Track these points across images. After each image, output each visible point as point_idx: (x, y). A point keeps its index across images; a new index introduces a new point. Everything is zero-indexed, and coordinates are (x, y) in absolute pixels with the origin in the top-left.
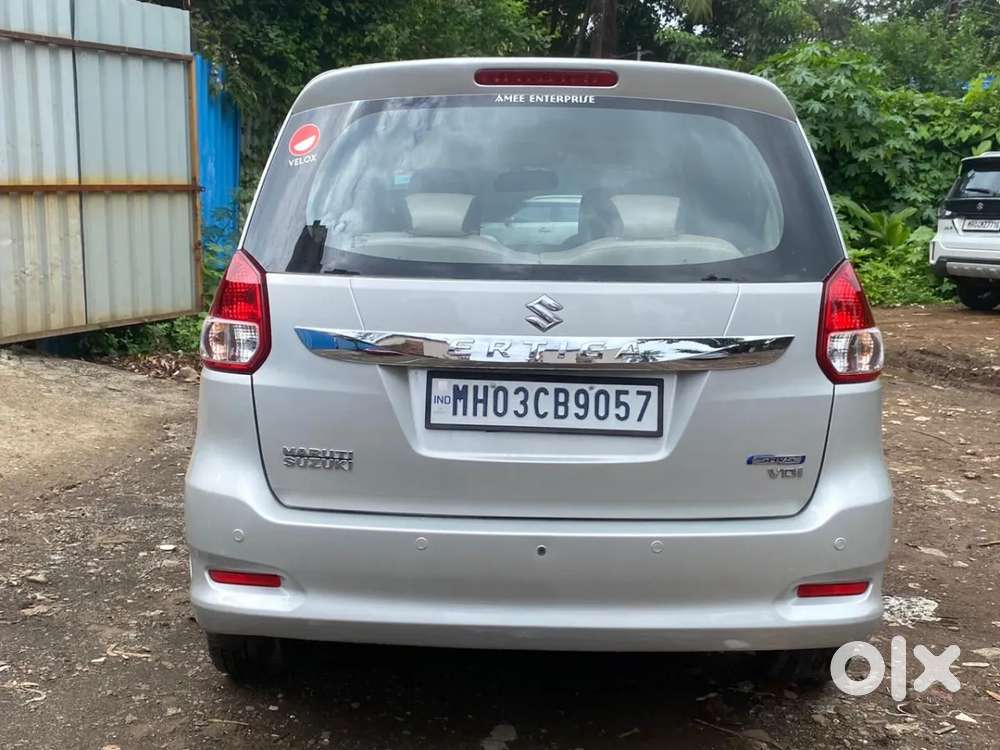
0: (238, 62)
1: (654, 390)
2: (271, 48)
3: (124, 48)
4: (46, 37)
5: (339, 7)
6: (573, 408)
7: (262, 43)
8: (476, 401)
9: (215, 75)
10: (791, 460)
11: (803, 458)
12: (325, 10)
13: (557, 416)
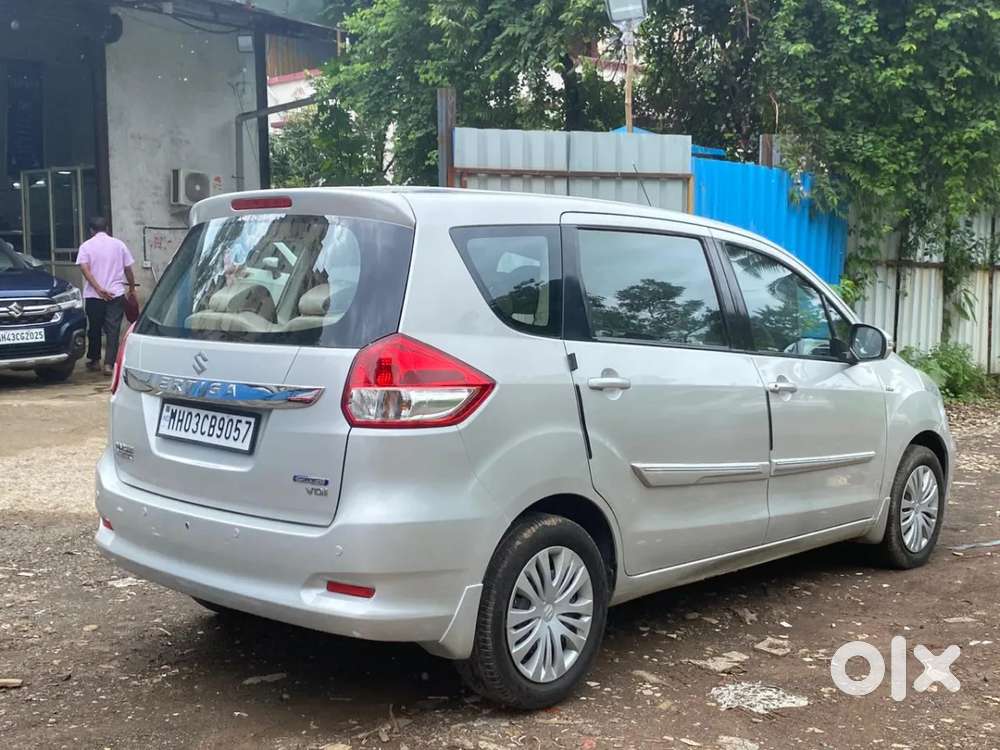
0: (826, 171)
1: (252, 420)
2: (861, 155)
3: (617, 173)
4: (541, 172)
5: (939, 107)
6: (217, 431)
7: (853, 151)
8: (179, 420)
9: (798, 184)
10: (319, 482)
11: (326, 483)
12: (922, 112)
13: (209, 435)
